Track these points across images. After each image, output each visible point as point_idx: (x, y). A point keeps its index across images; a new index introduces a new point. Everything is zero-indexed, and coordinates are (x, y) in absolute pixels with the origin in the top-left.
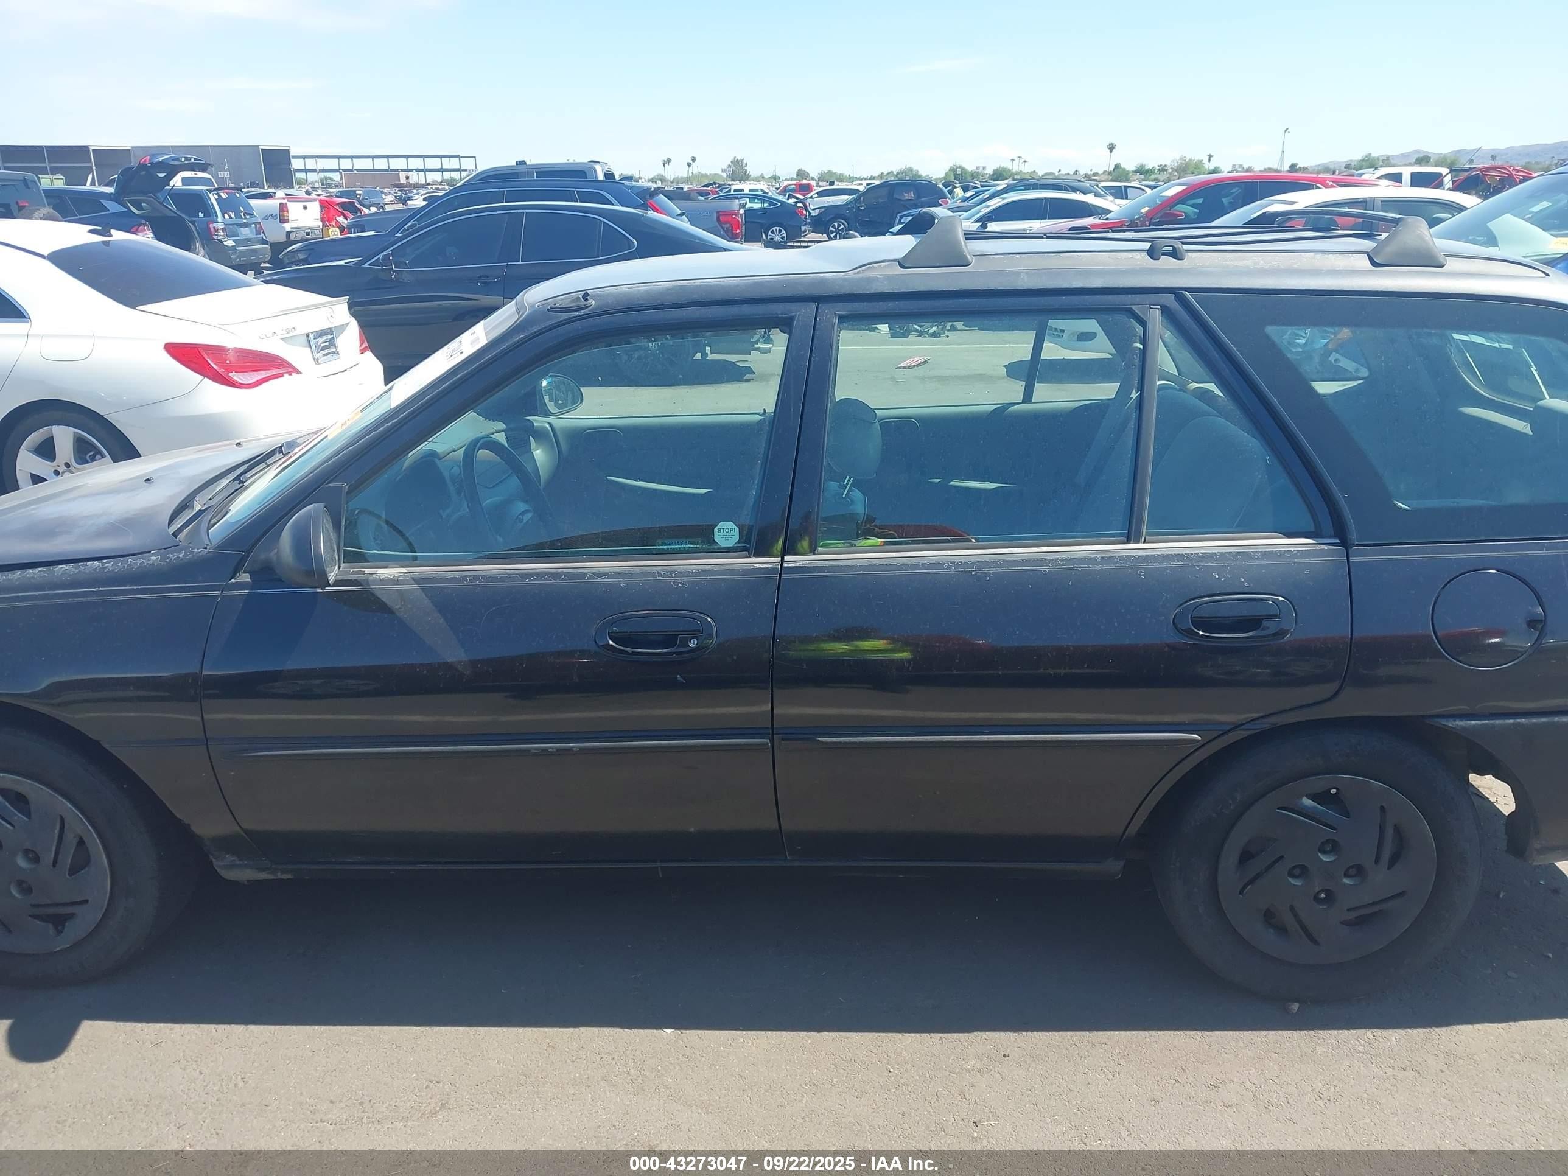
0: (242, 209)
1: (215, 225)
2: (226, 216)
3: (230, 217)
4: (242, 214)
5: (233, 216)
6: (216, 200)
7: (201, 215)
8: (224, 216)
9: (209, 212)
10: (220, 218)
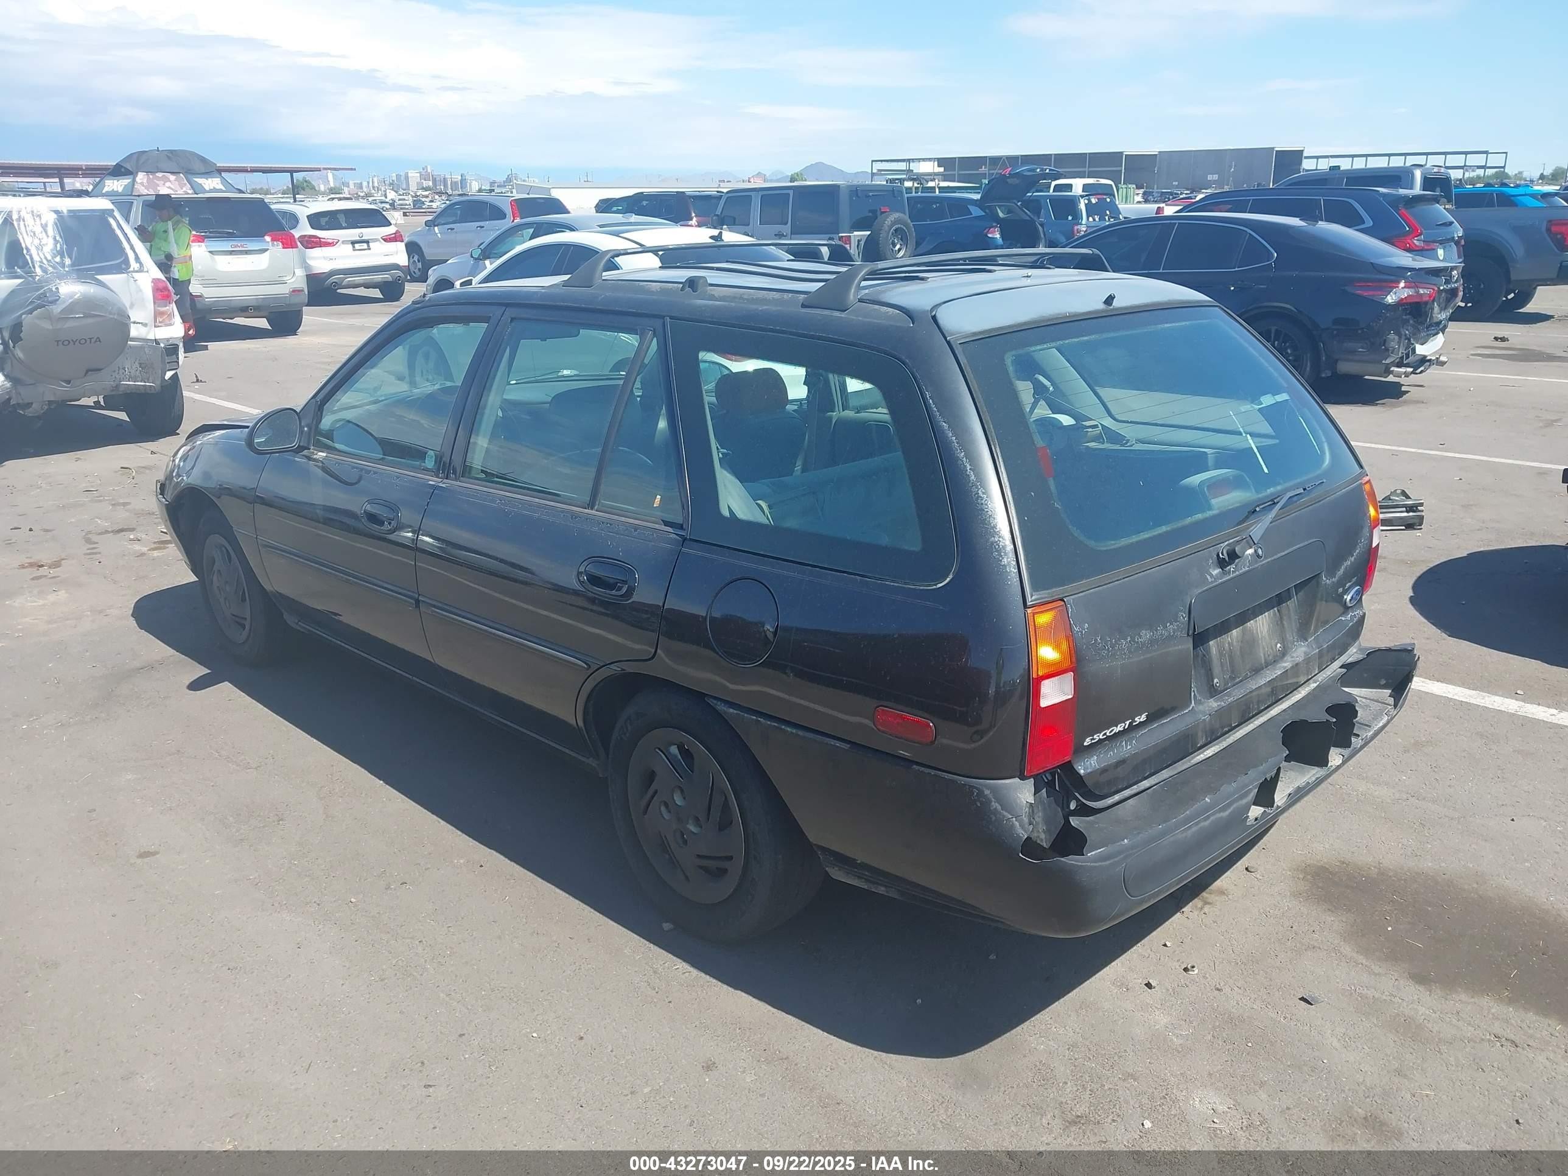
0: (1108, 212)
1: (1079, 227)
2: (1091, 219)
3: (1094, 220)
4: (1107, 218)
5: (1097, 219)
6: (1086, 204)
7: (1070, 218)
8: (1088, 219)
9: (1077, 216)
10: (1084, 222)
